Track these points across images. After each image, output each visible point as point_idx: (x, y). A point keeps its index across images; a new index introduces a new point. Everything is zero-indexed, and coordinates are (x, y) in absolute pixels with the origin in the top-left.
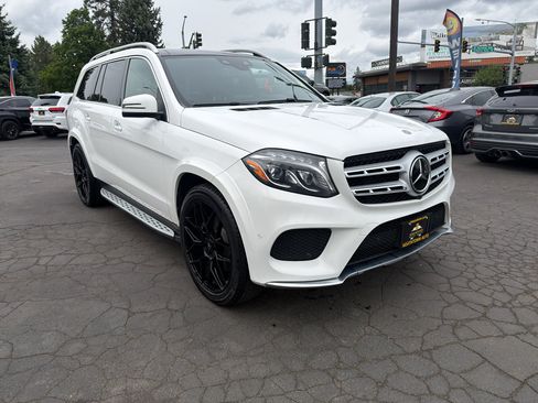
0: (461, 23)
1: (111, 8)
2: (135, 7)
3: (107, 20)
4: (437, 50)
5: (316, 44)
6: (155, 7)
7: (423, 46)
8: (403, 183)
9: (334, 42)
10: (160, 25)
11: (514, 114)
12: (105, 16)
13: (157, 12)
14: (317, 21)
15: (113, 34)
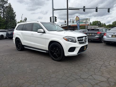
0: (79, 18)
1: (3, 11)
2: (10, 12)
3: (2, 14)
4: (73, 23)
5: (53, 21)
6: (14, 12)
7: (70, 22)
8: (84, 41)
9: (56, 21)
10: (15, 16)
11: (91, 33)
12: (2, 13)
13: (15, 13)
14: (53, 17)
15: (4, 17)
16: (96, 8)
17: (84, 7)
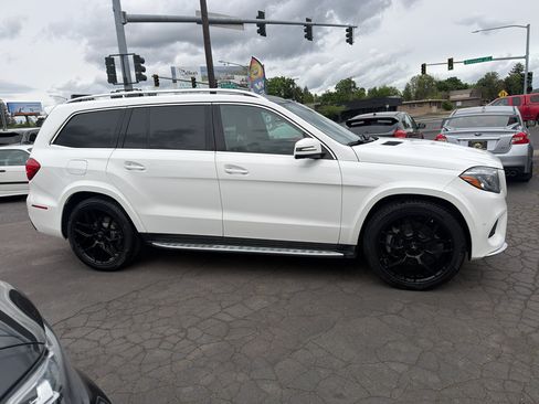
5: (125, 79)
9: (144, 79)
16: (305, 22)
17: (261, 15)
